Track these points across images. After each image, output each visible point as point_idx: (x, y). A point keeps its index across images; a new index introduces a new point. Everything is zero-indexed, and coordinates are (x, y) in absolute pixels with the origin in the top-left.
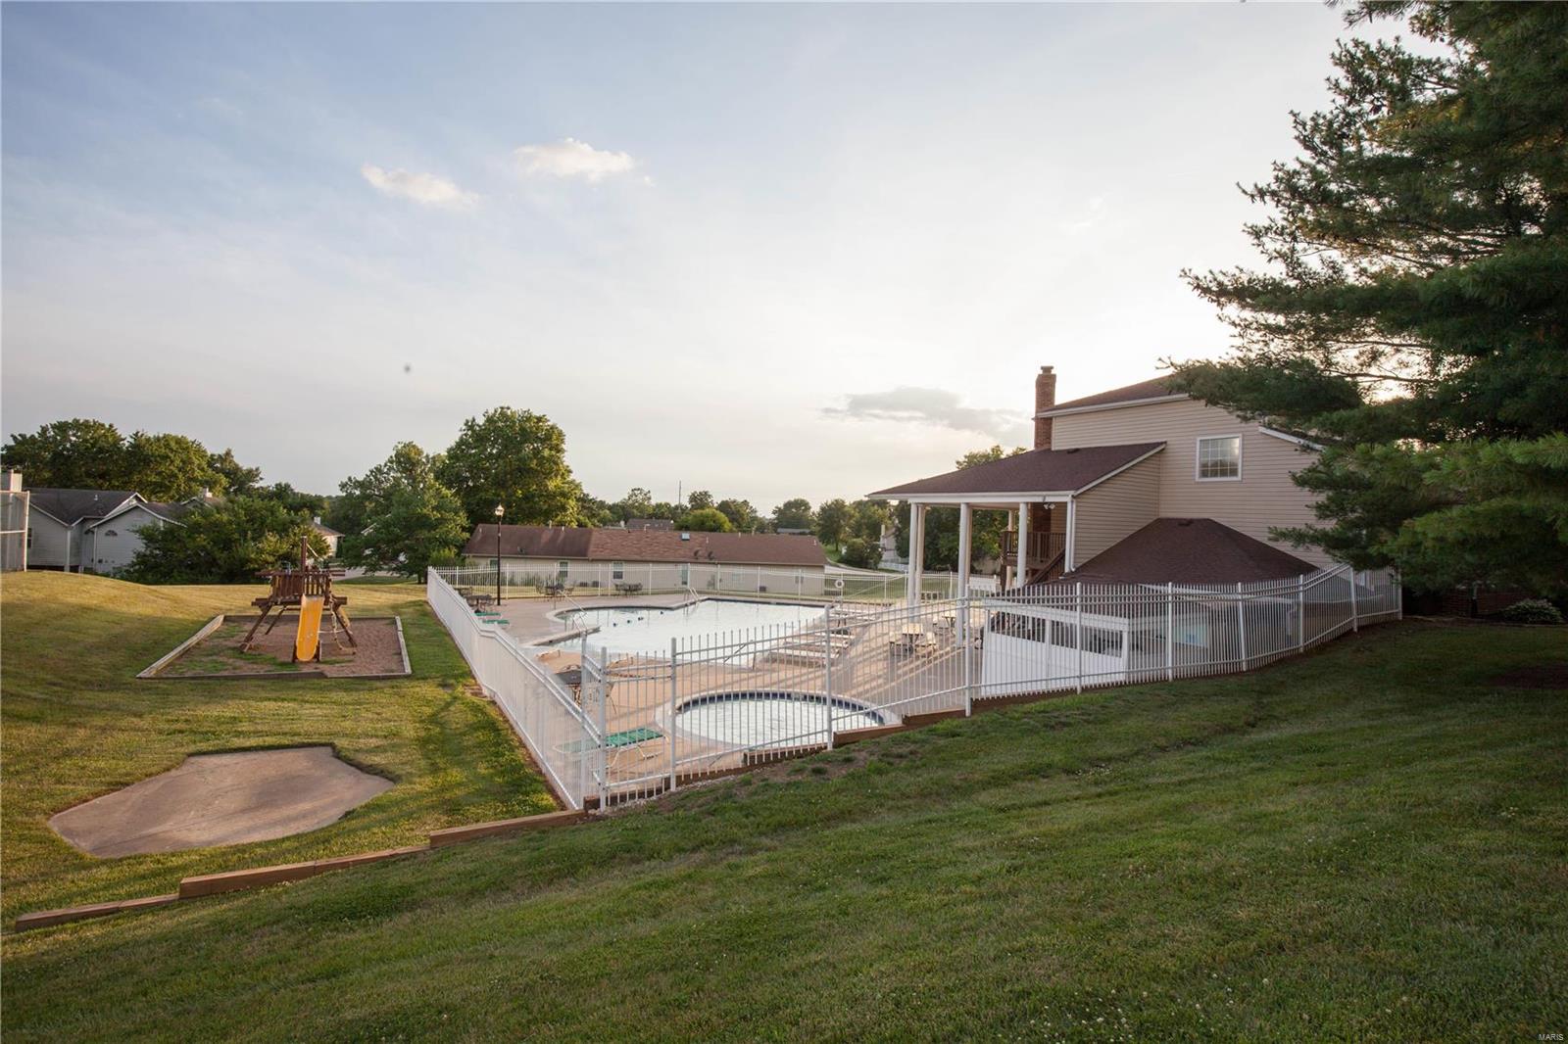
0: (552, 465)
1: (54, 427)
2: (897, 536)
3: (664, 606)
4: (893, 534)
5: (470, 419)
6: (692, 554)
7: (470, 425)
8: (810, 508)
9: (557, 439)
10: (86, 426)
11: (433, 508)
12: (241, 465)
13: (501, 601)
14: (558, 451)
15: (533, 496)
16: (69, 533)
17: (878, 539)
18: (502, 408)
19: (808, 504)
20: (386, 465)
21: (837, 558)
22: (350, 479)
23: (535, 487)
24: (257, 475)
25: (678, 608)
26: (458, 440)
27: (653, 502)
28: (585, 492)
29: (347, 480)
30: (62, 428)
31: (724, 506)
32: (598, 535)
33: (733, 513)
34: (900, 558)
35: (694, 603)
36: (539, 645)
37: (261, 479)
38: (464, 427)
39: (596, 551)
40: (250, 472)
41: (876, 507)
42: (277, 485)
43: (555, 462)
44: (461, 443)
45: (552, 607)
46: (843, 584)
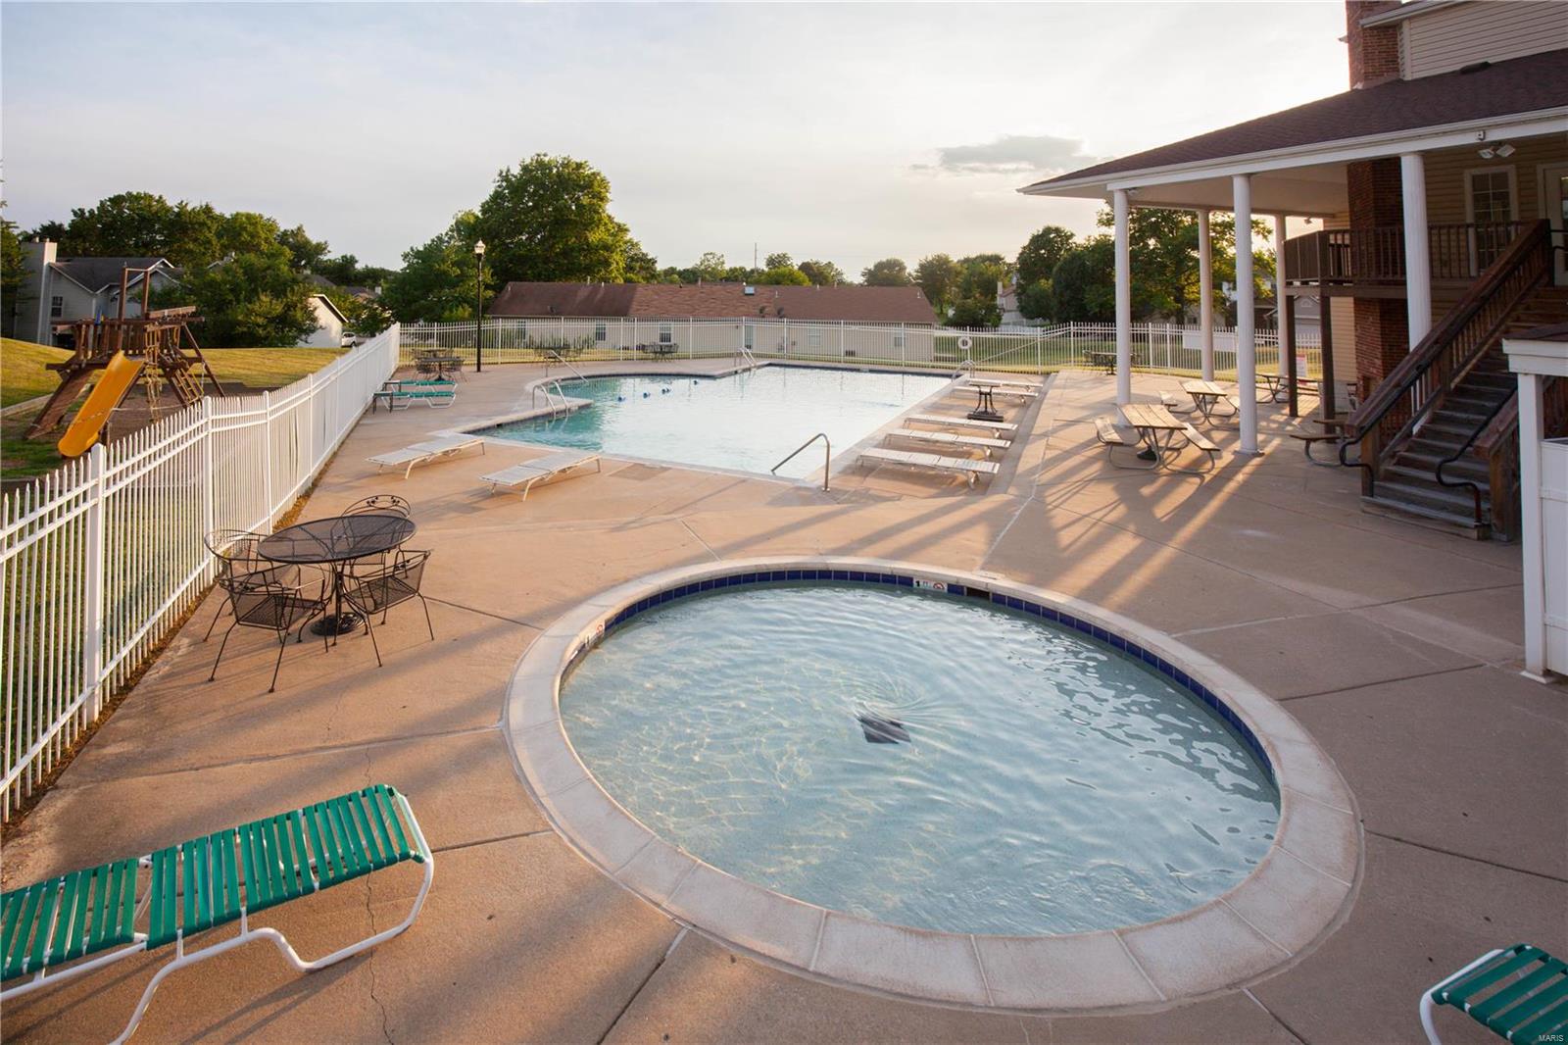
0: (590, 216)
1: (110, 200)
2: (1019, 295)
3: (702, 373)
4: (1014, 291)
5: (505, 170)
6: (758, 311)
7: (505, 177)
8: (905, 268)
9: (599, 186)
10: (138, 198)
11: (453, 264)
12: (311, 239)
13: (482, 368)
14: (602, 199)
15: (572, 250)
16: (94, 301)
17: (994, 298)
18: (539, 155)
19: (902, 263)
20: (447, 234)
21: (945, 321)
22: (412, 249)
23: (574, 239)
24: (325, 249)
25: (723, 376)
26: (492, 193)
27: (727, 267)
28: (644, 251)
29: (409, 250)
30: (117, 201)
31: (806, 267)
32: (643, 291)
33: (816, 276)
34: (1025, 320)
35: (749, 369)
36: (469, 433)
37: (329, 252)
38: (498, 178)
39: (638, 310)
40: (318, 245)
41: (987, 263)
42: (343, 257)
43: (595, 210)
44: (497, 196)
45: (544, 374)
46: (970, 343)
